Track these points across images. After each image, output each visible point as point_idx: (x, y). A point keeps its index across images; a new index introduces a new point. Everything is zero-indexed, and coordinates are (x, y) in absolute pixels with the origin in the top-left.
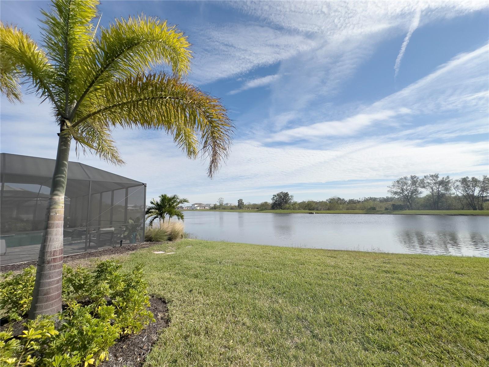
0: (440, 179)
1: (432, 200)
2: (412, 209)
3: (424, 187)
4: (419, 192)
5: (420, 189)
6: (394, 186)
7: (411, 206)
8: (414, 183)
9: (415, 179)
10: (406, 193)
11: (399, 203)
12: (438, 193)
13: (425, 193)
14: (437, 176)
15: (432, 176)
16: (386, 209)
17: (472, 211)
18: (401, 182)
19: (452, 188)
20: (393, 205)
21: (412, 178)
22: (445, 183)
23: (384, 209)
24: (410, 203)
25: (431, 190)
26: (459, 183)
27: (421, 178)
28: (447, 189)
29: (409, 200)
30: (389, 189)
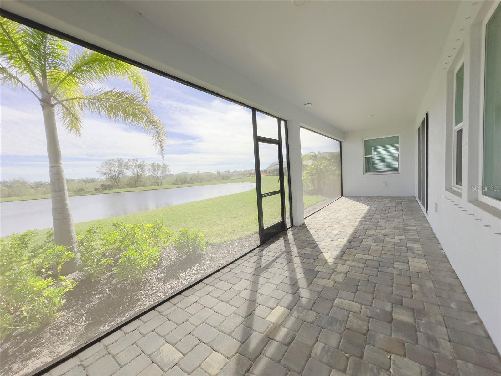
0: (139, 162)
1: (133, 179)
2: (119, 188)
3: (127, 169)
4: (124, 173)
5: (125, 171)
6: (102, 166)
7: (118, 186)
8: (120, 165)
9: (121, 161)
10: (113, 173)
11: (107, 184)
12: (138, 174)
13: (129, 173)
14: (137, 161)
15: (134, 160)
16: (96, 189)
17: (156, 187)
18: (109, 163)
19: (146, 170)
20: (103, 185)
21: (119, 160)
22: (141, 166)
23: (94, 189)
24: (117, 183)
25: (133, 172)
26: (150, 167)
27: (125, 161)
28: (143, 171)
29: (116, 180)
30: (98, 169)
